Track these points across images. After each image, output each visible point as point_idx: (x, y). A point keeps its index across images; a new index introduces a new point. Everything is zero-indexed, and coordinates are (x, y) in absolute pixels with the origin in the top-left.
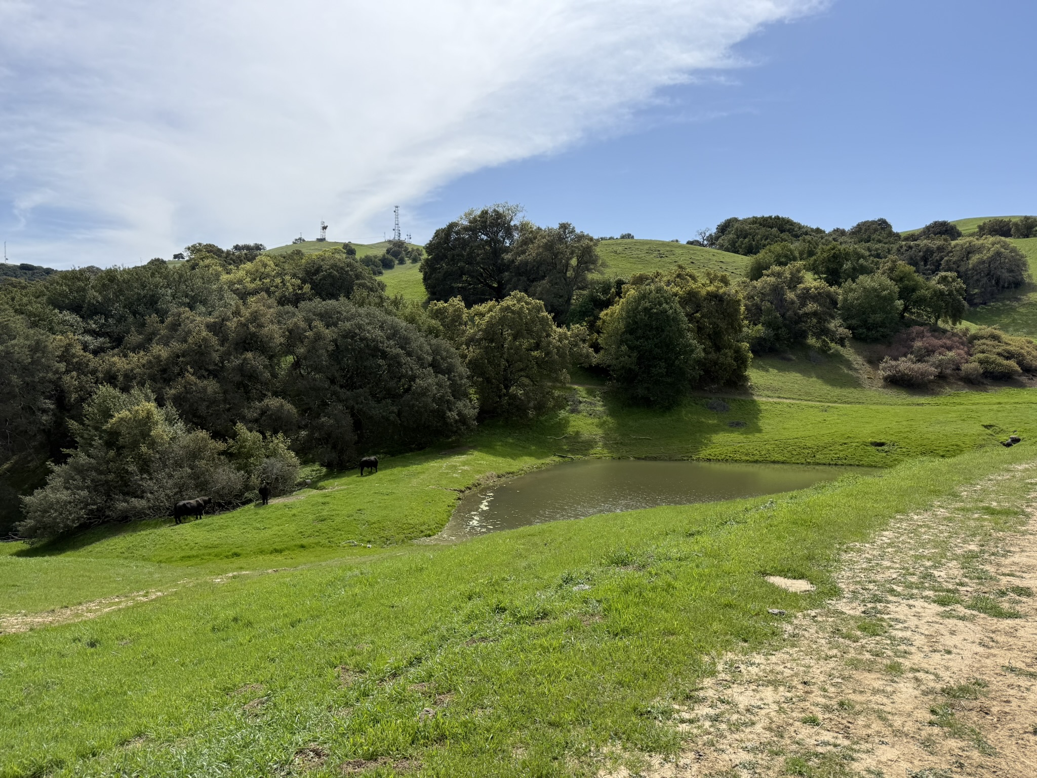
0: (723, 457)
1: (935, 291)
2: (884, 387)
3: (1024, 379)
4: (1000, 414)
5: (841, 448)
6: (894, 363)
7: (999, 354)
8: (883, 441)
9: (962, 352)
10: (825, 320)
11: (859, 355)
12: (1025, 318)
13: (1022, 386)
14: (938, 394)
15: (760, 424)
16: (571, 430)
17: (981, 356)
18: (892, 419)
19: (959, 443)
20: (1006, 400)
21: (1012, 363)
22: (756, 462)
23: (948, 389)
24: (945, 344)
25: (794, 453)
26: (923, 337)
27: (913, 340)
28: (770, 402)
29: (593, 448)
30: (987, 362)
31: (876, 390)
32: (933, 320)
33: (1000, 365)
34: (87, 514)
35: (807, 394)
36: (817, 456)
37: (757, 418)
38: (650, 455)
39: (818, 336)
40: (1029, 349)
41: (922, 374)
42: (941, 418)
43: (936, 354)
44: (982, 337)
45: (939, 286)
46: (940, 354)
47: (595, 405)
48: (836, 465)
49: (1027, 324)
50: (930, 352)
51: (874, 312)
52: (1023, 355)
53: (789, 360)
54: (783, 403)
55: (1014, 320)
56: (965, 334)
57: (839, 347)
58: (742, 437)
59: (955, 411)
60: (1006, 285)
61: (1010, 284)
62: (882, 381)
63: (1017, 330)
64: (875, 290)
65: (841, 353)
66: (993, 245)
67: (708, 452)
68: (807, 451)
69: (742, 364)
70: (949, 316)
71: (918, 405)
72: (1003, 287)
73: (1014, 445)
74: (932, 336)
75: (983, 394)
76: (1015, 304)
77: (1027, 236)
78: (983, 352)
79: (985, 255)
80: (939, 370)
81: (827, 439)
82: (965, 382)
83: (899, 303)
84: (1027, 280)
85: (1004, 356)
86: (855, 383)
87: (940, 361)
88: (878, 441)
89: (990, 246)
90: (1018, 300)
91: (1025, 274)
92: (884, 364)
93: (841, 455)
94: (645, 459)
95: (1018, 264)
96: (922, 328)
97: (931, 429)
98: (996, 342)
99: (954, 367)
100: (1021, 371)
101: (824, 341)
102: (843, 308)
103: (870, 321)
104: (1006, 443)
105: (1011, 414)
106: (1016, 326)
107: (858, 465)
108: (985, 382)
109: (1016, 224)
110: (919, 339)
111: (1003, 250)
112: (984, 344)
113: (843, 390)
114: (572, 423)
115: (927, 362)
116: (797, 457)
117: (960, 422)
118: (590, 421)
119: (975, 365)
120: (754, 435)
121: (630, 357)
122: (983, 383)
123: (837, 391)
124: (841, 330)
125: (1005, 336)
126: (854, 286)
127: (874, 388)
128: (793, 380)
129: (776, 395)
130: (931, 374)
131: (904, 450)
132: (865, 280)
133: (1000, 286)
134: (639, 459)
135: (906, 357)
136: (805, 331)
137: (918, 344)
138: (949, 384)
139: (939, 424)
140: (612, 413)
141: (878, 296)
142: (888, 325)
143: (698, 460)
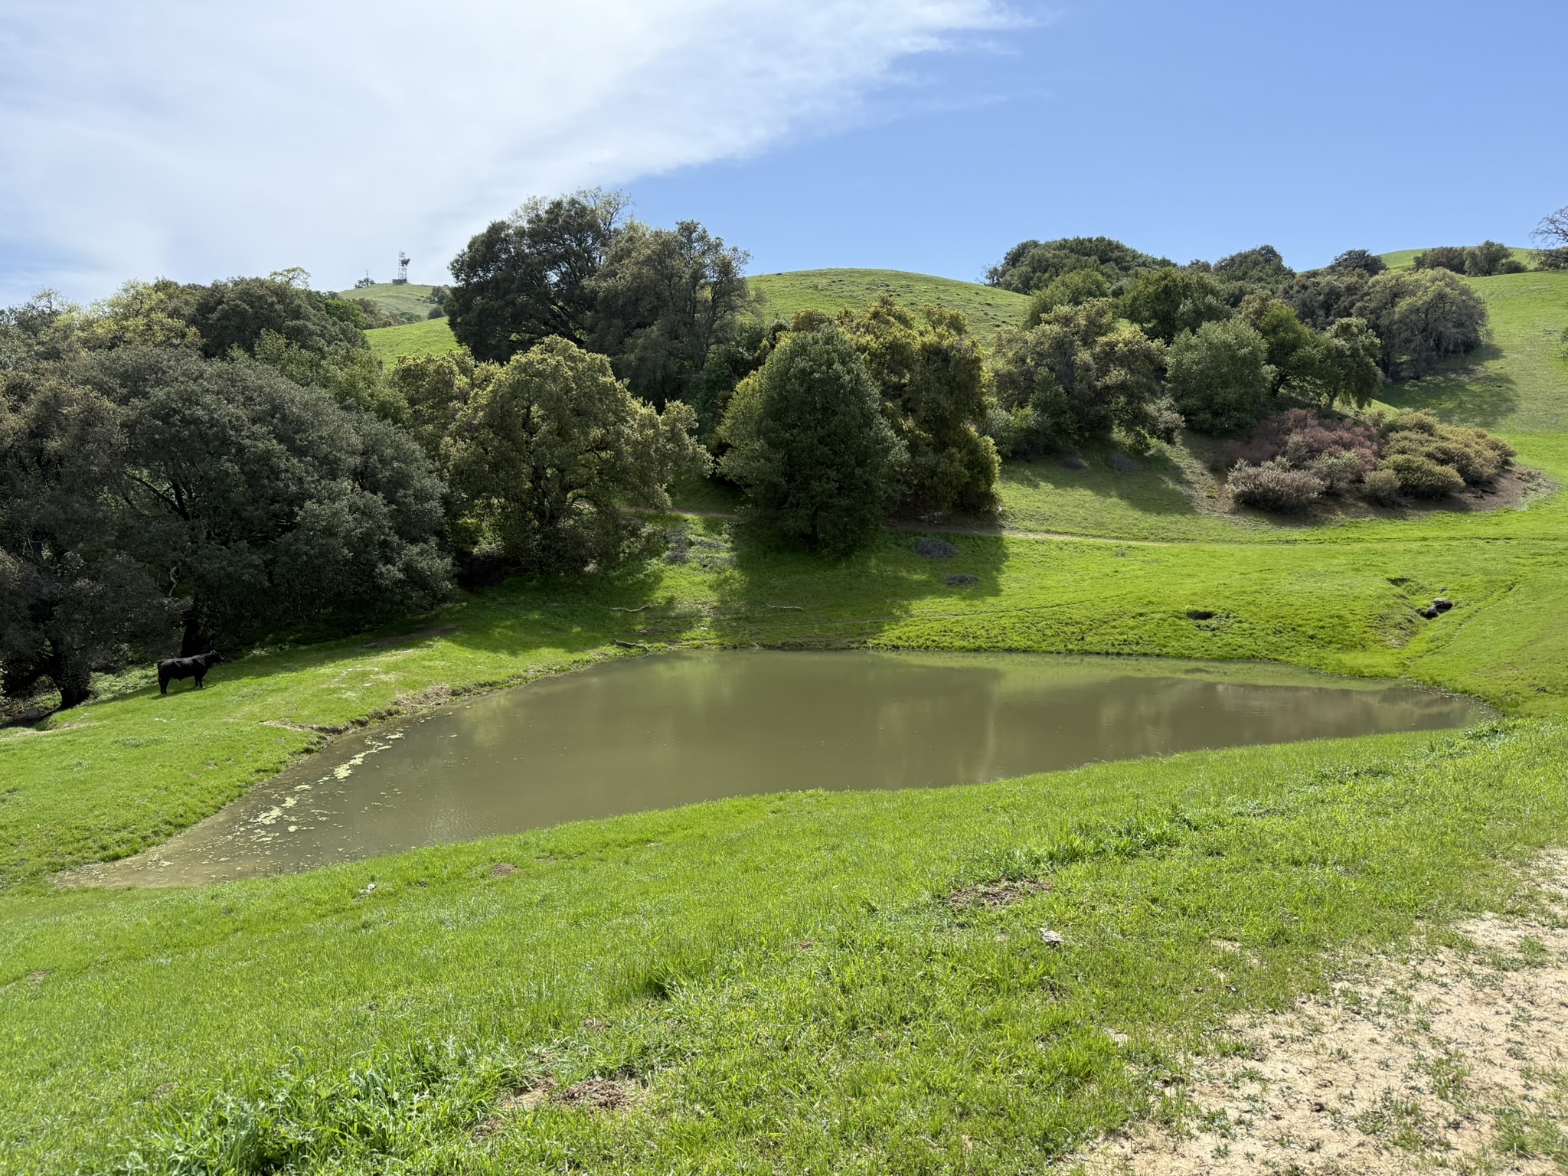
0: (921, 641)
1: (1329, 350)
2: (1234, 512)
3: (1468, 497)
4: (1421, 559)
5: (1132, 623)
6: (1252, 471)
7: (1429, 456)
8: (1210, 609)
9: (1368, 452)
10: (1141, 399)
11: (1196, 458)
12: (1477, 401)
13: (1463, 508)
14: (1323, 524)
15: (1002, 580)
16: (660, 596)
17: (1399, 458)
18: (1235, 568)
19: (1343, 613)
20: (1435, 534)
21: (1450, 471)
22: (978, 650)
23: (1341, 516)
24: (1341, 438)
25: (1048, 632)
26: (1305, 426)
27: (1288, 431)
28: (1028, 541)
29: (691, 628)
30: (1409, 469)
31: (1216, 518)
32: (1324, 400)
33: (1431, 473)
35: (1099, 525)
36: (1088, 639)
37: (998, 570)
38: (791, 641)
39: (1130, 427)
40: (1480, 448)
41: (1298, 490)
42: (1319, 567)
43: (1325, 456)
44: (1404, 428)
45: (1336, 341)
46: (1331, 455)
47: (717, 548)
48: (1119, 654)
49: (1480, 410)
50: (1314, 452)
51: (1225, 384)
52: (1468, 458)
53: (1078, 467)
54: (1050, 542)
55: (1461, 404)
56: (1376, 424)
57: (1165, 445)
58: (963, 604)
59: (1345, 554)
60: (1451, 348)
61: (1456, 345)
62: (1231, 501)
63: (1464, 420)
64: (1227, 346)
65: (1167, 454)
66: (1433, 282)
67: (897, 633)
68: (1071, 629)
69: (979, 473)
70: (1353, 392)
71: (1287, 542)
72: (1447, 351)
73: (1441, 616)
74: (1320, 425)
75: (1398, 522)
76: (1464, 378)
77: (1488, 273)
78: (1403, 452)
79: (1420, 298)
80: (1328, 482)
81: (1110, 607)
82: (1370, 504)
83: (1269, 371)
84: (1484, 339)
85: (1437, 459)
86: (1183, 506)
87: (1330, 467)
88: (1202, 610)
89: (1428, 284)
90: (1469, 372)
91: (1482, 333)
92: (1236, 473)
93: (1131, 635)
94: (782, 648)
95: (1471, 314)
96: (1304, 412)
97: (1297, 588)
98: (1426, 435)
99: (1351, 477)
100: (1464, 484)
101: (1139, 434)
102: (1175, 379)
103: (1218, 400)
104: (1426, 611)
105: (1440, 559)
106: (1465, 414)
107: (1158, 655)
108: (1403, 502)
109: (1472, 255)
110: (1298, 430)
111: (1448, 290)
112: (1406, 438)
113: (1161, 518)
114: (667, 582)
115: (1309, 468)
116: (1053, 640)
117: (1351, 573)
118: (699, 577)
119: (1387, 474)
120: (983, 602)
121: (769, 460)
122: (1400, 505)
123: (1152, 520)
124: (1168, 416)
125: (1442, 428)
126: (1194, 340)
127: (1216, 514)
128: (1079, 501)
129: (1044, 528)
130: (1313, 490)
131: (1245, 626)
132: (1213, 331)
133: (1443, 349)
134: (770, 647)
135: (1273, 459)
136: (1105, 417)
137: (1295, 438)
138: (1344, 507)
139: (1313, 576)
140: (742, 564)
141: (1233, 357)
142: (1248, 406)
143: (877, 647)
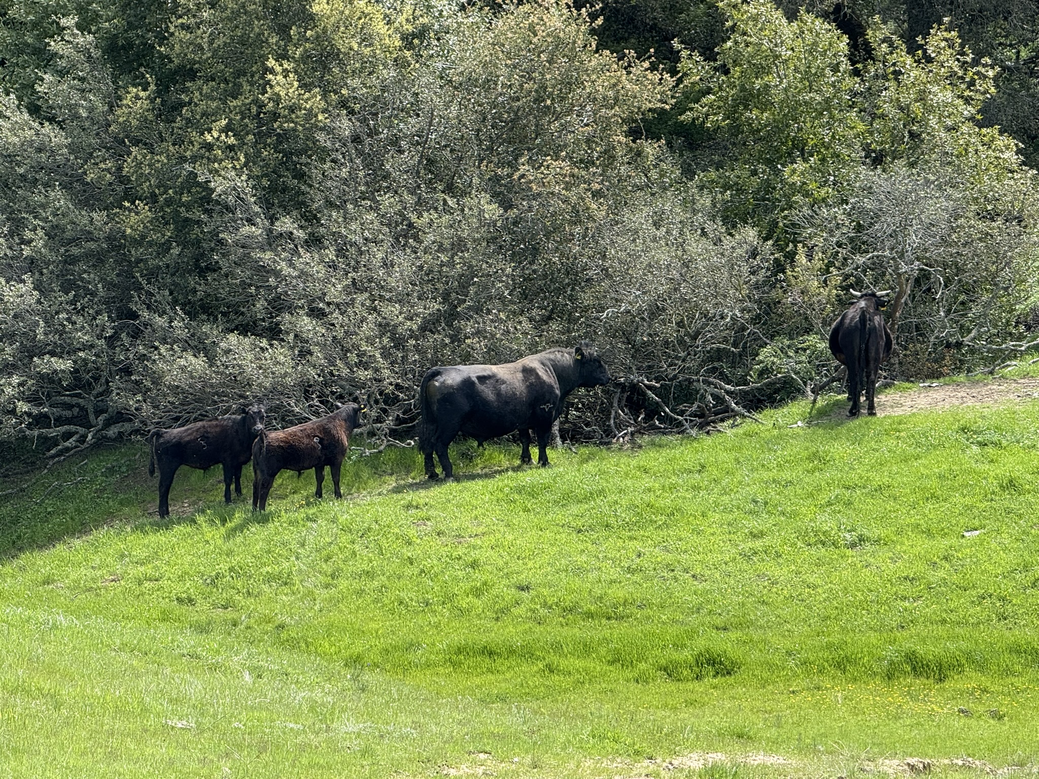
34: (33, 399)
